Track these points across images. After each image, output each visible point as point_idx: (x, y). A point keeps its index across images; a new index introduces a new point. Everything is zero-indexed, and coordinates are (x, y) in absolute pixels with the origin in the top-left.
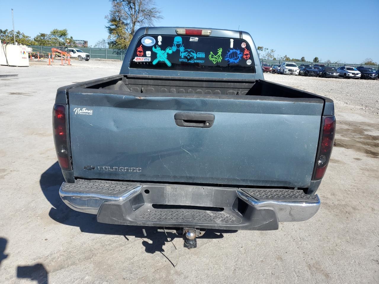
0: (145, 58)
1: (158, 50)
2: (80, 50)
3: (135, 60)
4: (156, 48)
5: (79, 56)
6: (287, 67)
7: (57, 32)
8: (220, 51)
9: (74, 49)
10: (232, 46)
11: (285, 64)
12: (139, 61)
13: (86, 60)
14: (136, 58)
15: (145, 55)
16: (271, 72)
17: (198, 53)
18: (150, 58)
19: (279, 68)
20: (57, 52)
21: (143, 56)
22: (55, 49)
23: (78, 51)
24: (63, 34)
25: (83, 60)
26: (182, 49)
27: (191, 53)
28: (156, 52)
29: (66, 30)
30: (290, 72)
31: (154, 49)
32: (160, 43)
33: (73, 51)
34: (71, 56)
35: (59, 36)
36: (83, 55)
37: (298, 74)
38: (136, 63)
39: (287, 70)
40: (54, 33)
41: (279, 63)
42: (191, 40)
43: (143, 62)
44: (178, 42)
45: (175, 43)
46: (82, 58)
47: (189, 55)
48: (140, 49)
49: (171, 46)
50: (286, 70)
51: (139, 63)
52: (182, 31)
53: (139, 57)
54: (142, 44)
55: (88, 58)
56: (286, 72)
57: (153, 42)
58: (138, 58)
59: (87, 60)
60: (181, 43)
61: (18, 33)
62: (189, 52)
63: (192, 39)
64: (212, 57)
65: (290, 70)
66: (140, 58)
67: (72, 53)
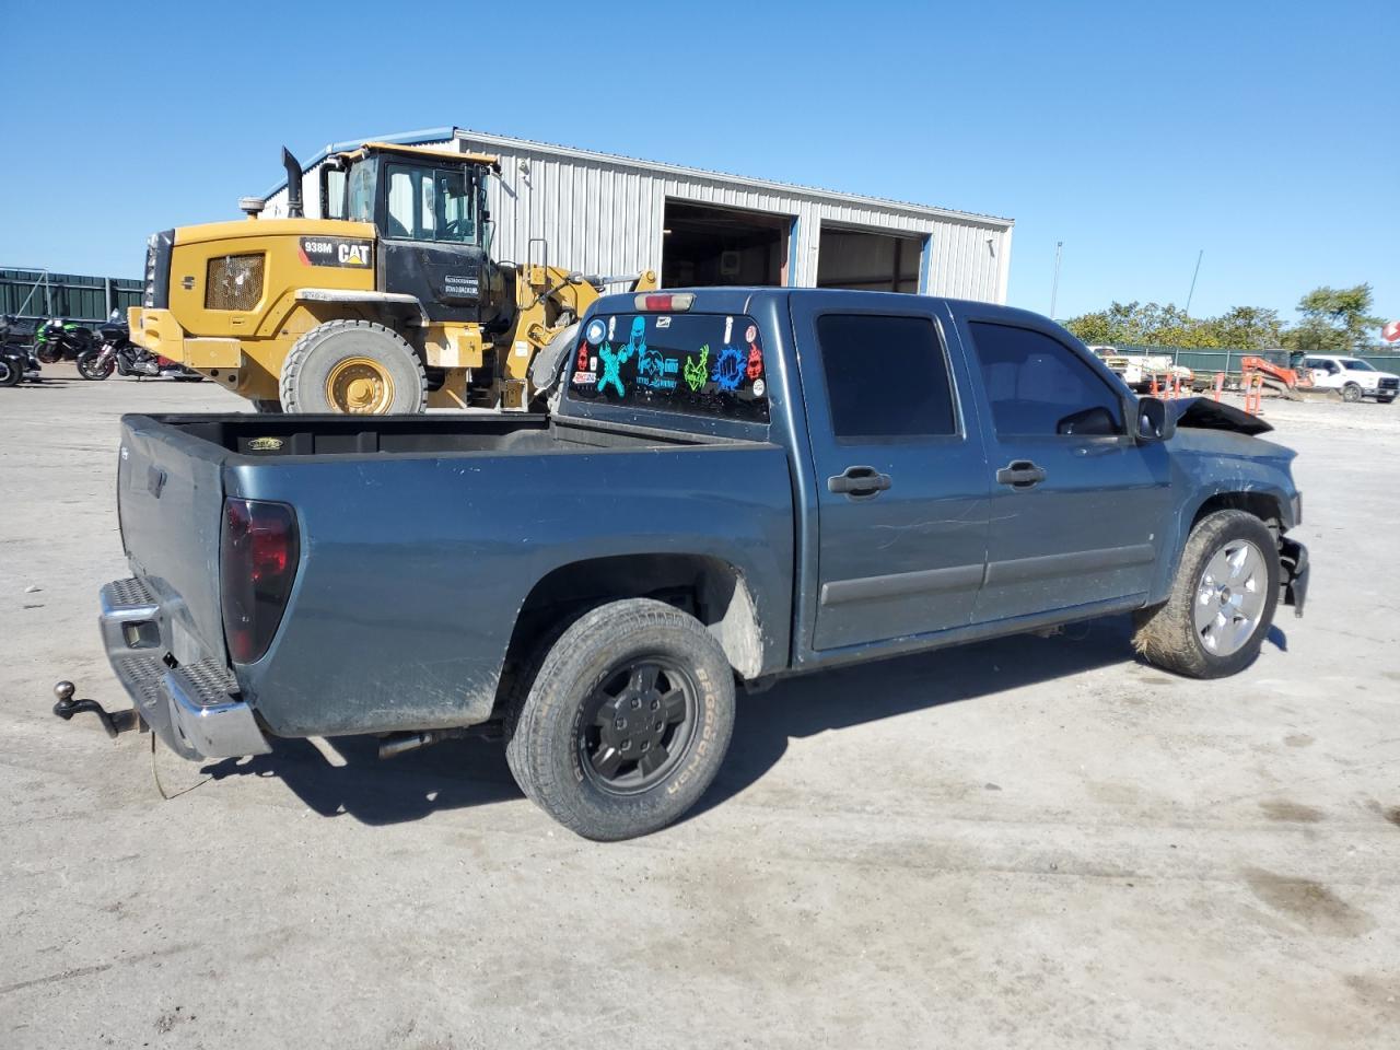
0: (587, 374)
1: (607, 355)
2: (1365, 362)
3: (575, 381)
4: (604, 348)
5: (1349, 384)
7: (1328, 298)
8: (705, 352)
9: (1335, 359)
10: (727, 340)
12: (581, 381)
13: (1379, 402)
14: (576, 374)
15: (588, 368)
17: (667, 360)
18: (595, 374)
20: (1259, 369)
21: (585, 370)
22: (1254, 361)
23: (1349, 366)
24: (1349, 304)
25: (1366, 399)
26: (642, 350)
27: (656, 360)
28: (605, 358)
29: (1366, 290)
31: (602, 352)
32: (611, 337)
33: (1329, 366)
34: (1312, 384)
35: (1332, 312)
36: (1369, 380)
40: (1315, 302)
42: (659, 324)
45: (633, 334)
46: (1363, 390)
48: (583, 352)
49: (627, 342)
54: (587, 340)
55: (1390, 393)
57: (601, 334)
58: (579, 375)
59: (1383, 399)
60: (642, 333)
61: (1169, 310)
62: (653, 359)
63: (661, 321)
64: (690, 373)
66: (582, 374)
67: (1324, 373)
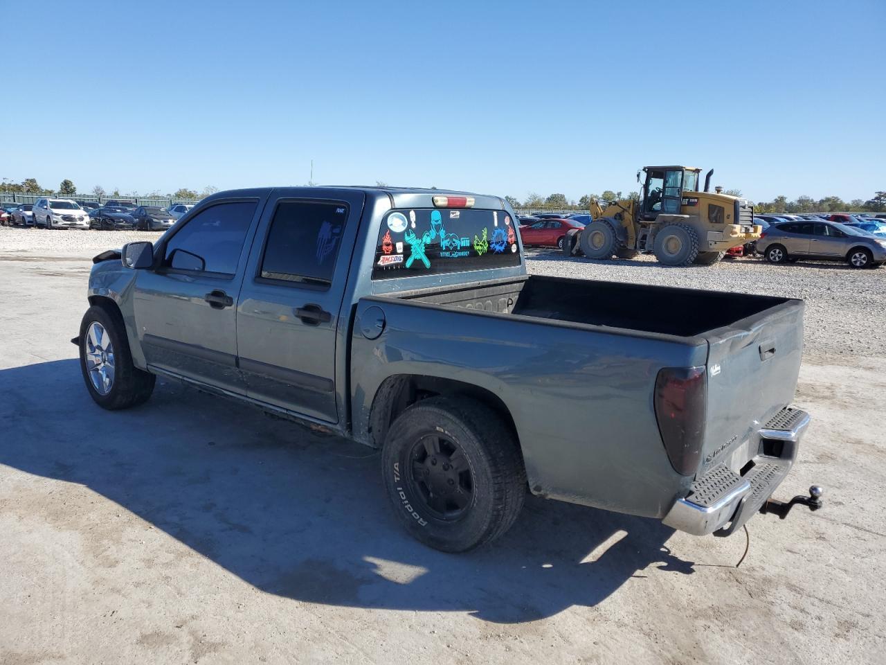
0: (394, 256)
1: (411, 239)
3: (380, 263)
4: (409, 235)
6: (55, 211)
8: (485, 232)
10: (496, 224)
11: (49, 204)
12: (387, 263)
14: (382, 258)
15: (394, 252)
16: (6, 222)
17: (462, 239)
18: (402, 255)
19: (29, 213)
21: (392, 254)
26: (442, 233)
27: (454, 239)
28: (410, 242)
30: (69, 223)
31: (407, 238)
32: (414, 226)
37: (88, 226)
38: (382, 268)
39: (59, 217)
41: (12, 200)
42: (452, 216)
43: (392, 266)
44: (436, 221)
45: (433, 223)
47: (451, 245)
48: (387, 240)
49: (429, 230)
50: (54, 218)
51: (387, 267)
52: (442, 201)
53: (386, 256)
54: (390, 230)
56: (57, 222)
57: (404, 224)
58: (384, 258)
60: (440, 222)
62: (451, 238)
63: (453, 213)
64: (477, 245)
65: (66, 218)
66: (388, 256)
